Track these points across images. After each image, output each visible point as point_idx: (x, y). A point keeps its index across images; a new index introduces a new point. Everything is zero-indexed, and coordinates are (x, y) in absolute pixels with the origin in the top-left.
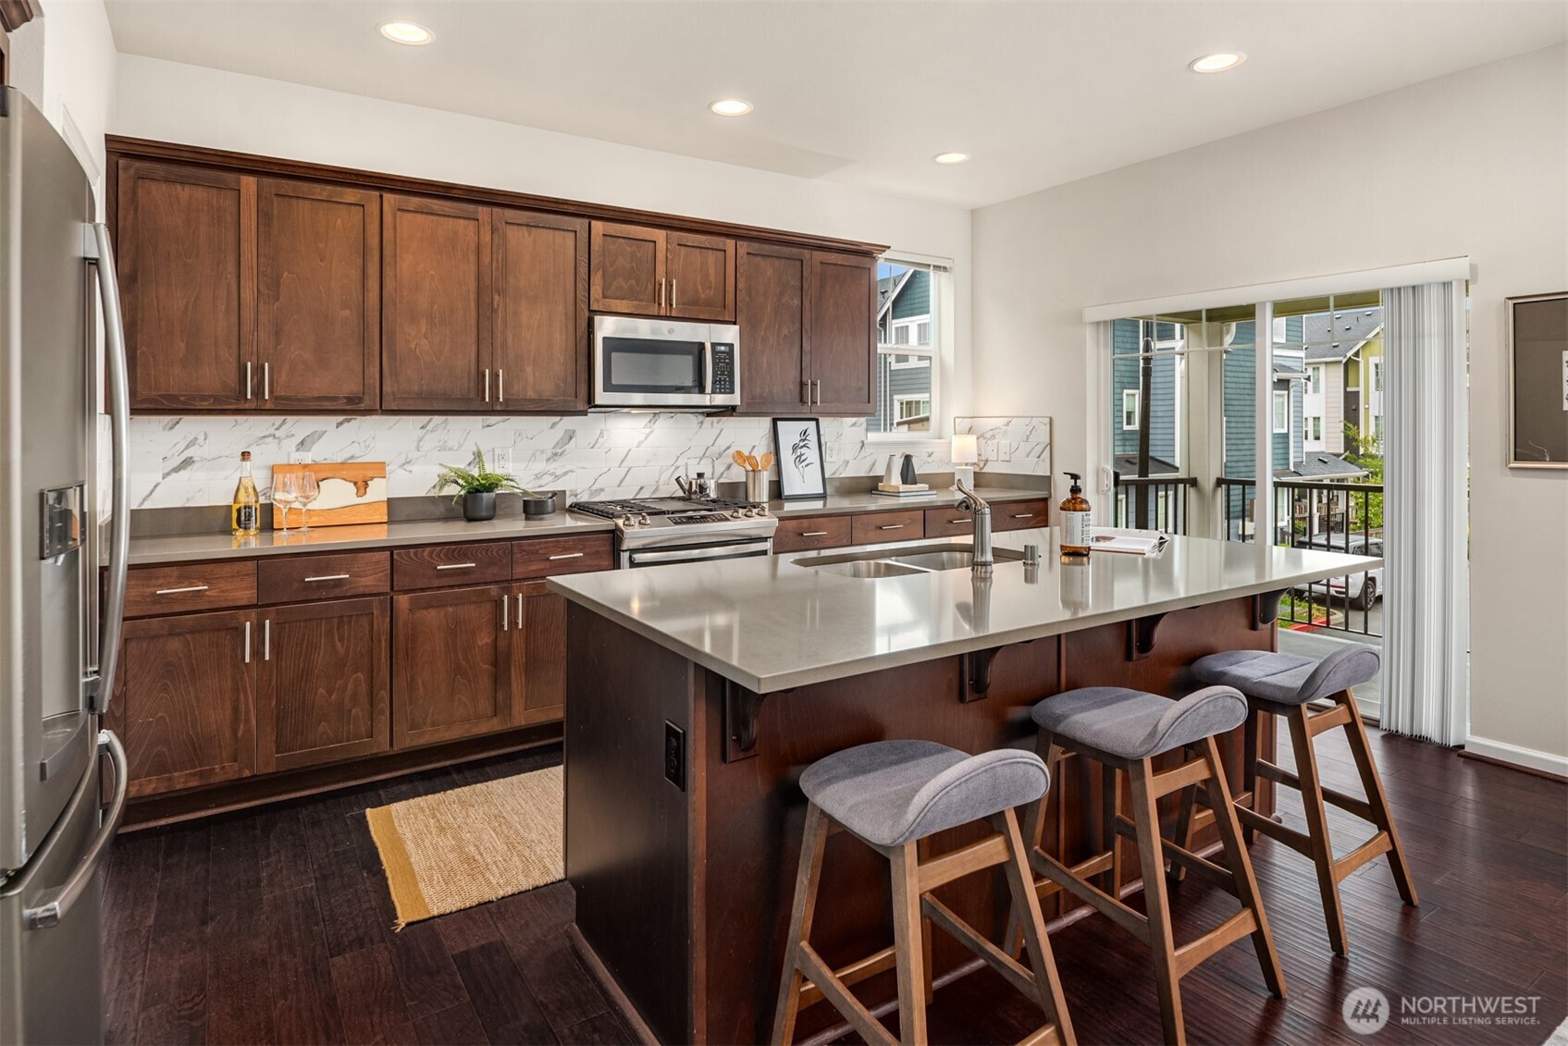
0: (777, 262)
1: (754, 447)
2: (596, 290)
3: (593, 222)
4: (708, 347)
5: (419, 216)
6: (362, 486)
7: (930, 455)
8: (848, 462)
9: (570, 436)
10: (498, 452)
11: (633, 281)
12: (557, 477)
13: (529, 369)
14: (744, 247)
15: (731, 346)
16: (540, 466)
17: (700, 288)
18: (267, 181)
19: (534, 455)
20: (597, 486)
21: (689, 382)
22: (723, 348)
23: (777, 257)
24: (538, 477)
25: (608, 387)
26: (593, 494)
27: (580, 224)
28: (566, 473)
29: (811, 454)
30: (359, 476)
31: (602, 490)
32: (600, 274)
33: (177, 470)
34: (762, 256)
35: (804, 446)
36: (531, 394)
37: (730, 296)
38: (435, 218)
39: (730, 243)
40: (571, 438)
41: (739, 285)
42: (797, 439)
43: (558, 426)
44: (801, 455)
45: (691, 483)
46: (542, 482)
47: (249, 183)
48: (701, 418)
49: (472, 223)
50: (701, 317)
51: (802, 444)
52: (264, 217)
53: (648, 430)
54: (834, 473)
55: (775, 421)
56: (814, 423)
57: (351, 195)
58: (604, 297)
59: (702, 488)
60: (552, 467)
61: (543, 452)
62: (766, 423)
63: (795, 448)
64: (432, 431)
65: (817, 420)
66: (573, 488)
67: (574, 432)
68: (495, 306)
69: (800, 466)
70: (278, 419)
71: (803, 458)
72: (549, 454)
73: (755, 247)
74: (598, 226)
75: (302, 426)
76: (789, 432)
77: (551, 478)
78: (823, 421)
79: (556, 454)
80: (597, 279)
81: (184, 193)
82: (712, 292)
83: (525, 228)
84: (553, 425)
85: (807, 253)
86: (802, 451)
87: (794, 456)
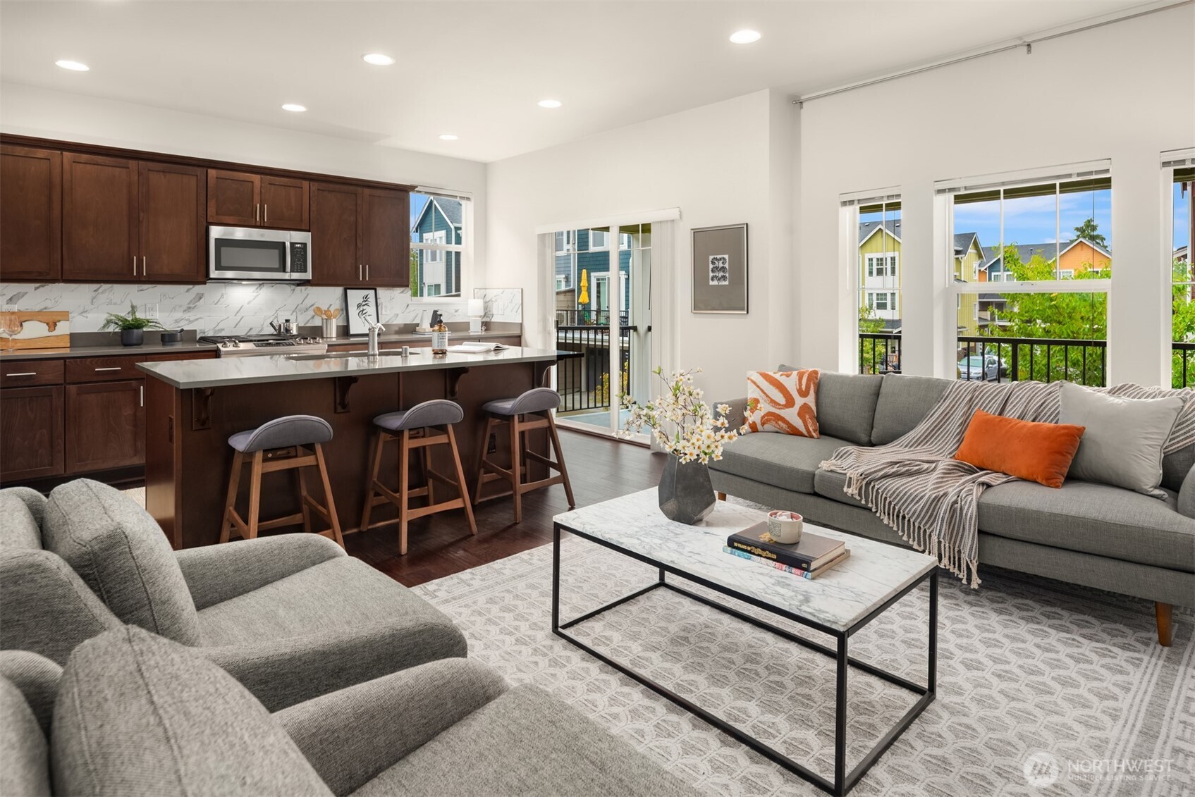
0: (338, 195)
1: (331, 305)
2: (212, 210)
3: (209, 170)
4: (288, 244)
5: (88, 166)
6: (52, 325)
7: (456, 311)
8: (397, 314)
9: (200, 297)
10: (148, 306)
11: (237, 206)
12: (191, 322)
13: (164, 256)
14: (315, 186)
15: (305, 245)
16: (179, 315)
17: (285, 209)
19: (174, 308)
20: (220, 327)
21: (277, 265)
22: (298, 246)
23: (337, 193)
24: (177, 321)
25: (220, 268)
26: (215, 332)
27: (200, 171)
28: (197, 319)
29: (371, 309)
30: (50, 319)
31: (223, 330)
32: (214, 201)
34: (329, 191)
35: (366, 304)
36: (166, 271)
37: (306, 215)
38: (99, 167)
39: (306, 184)
40: (200, 298)
41: (312, 208)
42: (360, 301)
43: (192, 291)
44: (363, 310)
45: (280, 326)
46: (179, 324)
48: (293, 287)
49: (125, 170)
50: (285, 227)
51: (364, 303)
53: (256, 294)
54: (388, 321)
55: (345, 290)
56: (373, 291)
57: (41, 151)
58: (217, 214)
59: (287, 330)
60: (187, 315)
61: (180, 306)
62: (339, 291)
63: (359, 306)
64: (102, 293)
65: (375, 289)
66: (202, 328)
67: (203, 294)
68: (141, 219)
69: (362, 317)
71: (364, 312)
72: (185, 308)
73: (323, 185)
74: (212, 173)
75: (9, 289)
76: (355, 296)
77: (187, 322)
78: (378, 289)
79: (190, 308)
80: (212, 203)
82: (293, 212)
83: (161, 174)
84: (188, 291)
85: (360, 189)
86: (365, 307)
87: (358, 311)
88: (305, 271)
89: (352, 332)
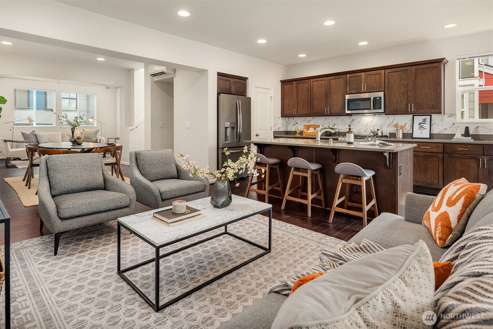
0: (399, 73)
1: (406, 123)
2: (348, 89)
4: (372, 98)
5: (316, 82)
6: (315, 129)
8: (446, 129)
9: (353, 120)
11: (356, 86)
13: (334, 107)
14: (387, 71)
15: (380, 97)
17: (374, 84)
18: (297, 82)
20: (360, 131)
22: (378, 98)
23: (399, 71)
25: (348, 110)
27: (344, 76)
29: (427, 126)
30: (314, 127)
31: (361, 132)
32: (348, 86)
33: (294, 125)
34: (393, 72)
35: (424, 123)
36: (335, 112)
37: (383, 85)
38: (319, 82)
39: (383, 71)
41: (386, 81)
42: (421, 121)
44: (422, 126)
47: (295, 82)
50: (374, 91)
51: (423, 123)
52: (297, 87)
54: (440, 132)
55: (413, 116)
56: (429, 116)
57: (306, 81)
58: (350, 90)
62: (411, 116)
63: (420, 124)
65: (431, 116)
68: (328, 96)
69: (421, 129)
70: (305, 118)
71: (422, 127)
74: (348, 76)
75: (308, 119)
76: (418, 119)
78: (433, 115)
80: (348, 87)
81: (288, 86)
82: (378, 84)
83: (334, 79)
85: (409, 68)
86: (423, 125)
87: (419, 126)
88: (381, 109)
89: (414, 137)
